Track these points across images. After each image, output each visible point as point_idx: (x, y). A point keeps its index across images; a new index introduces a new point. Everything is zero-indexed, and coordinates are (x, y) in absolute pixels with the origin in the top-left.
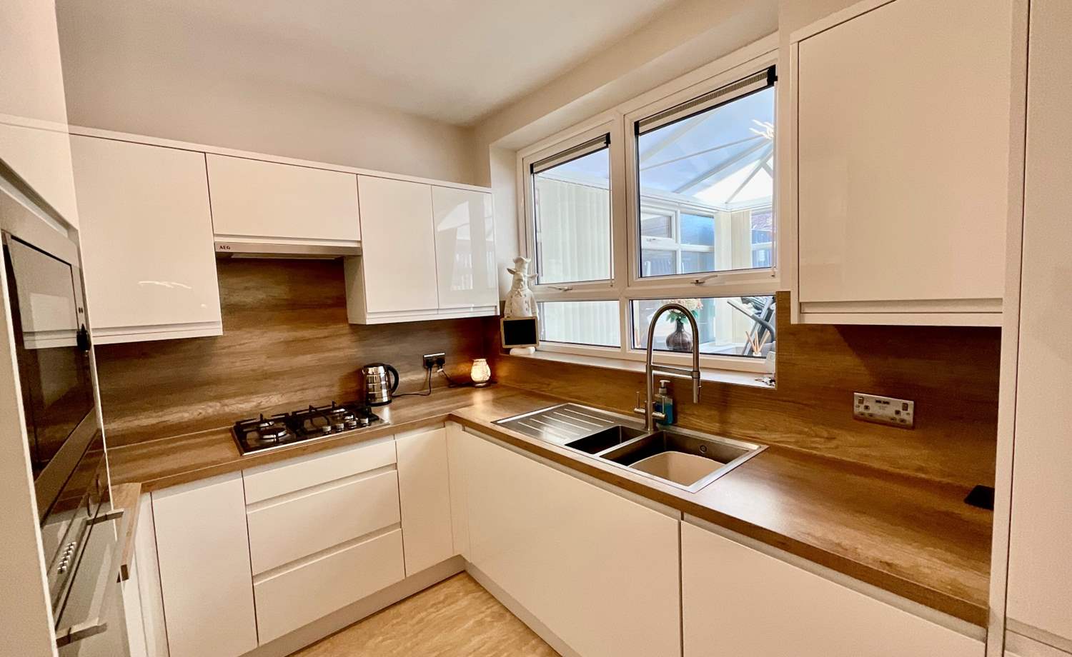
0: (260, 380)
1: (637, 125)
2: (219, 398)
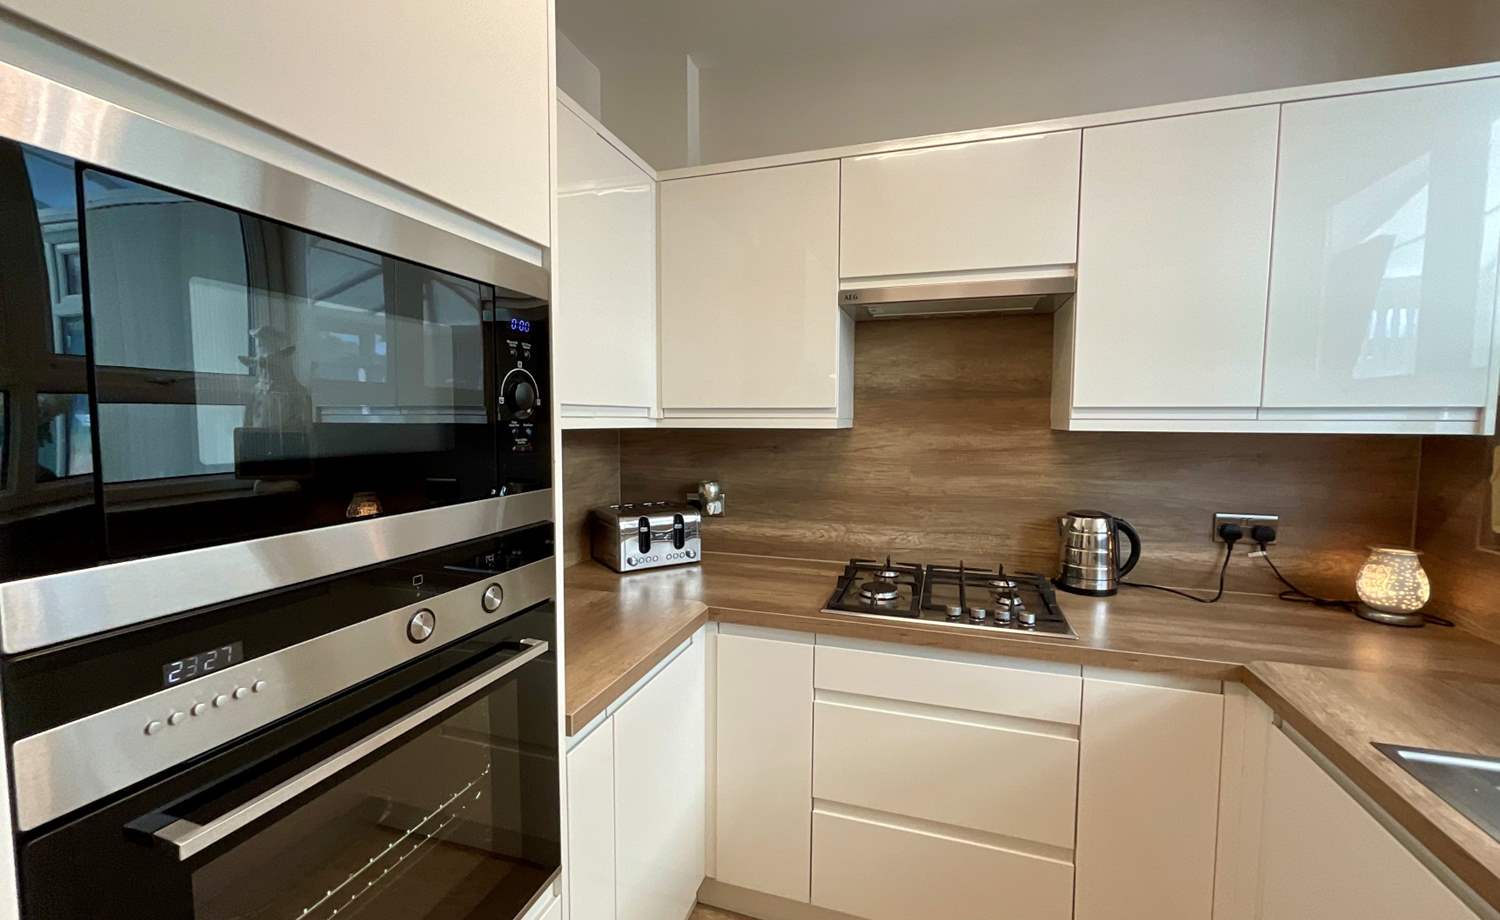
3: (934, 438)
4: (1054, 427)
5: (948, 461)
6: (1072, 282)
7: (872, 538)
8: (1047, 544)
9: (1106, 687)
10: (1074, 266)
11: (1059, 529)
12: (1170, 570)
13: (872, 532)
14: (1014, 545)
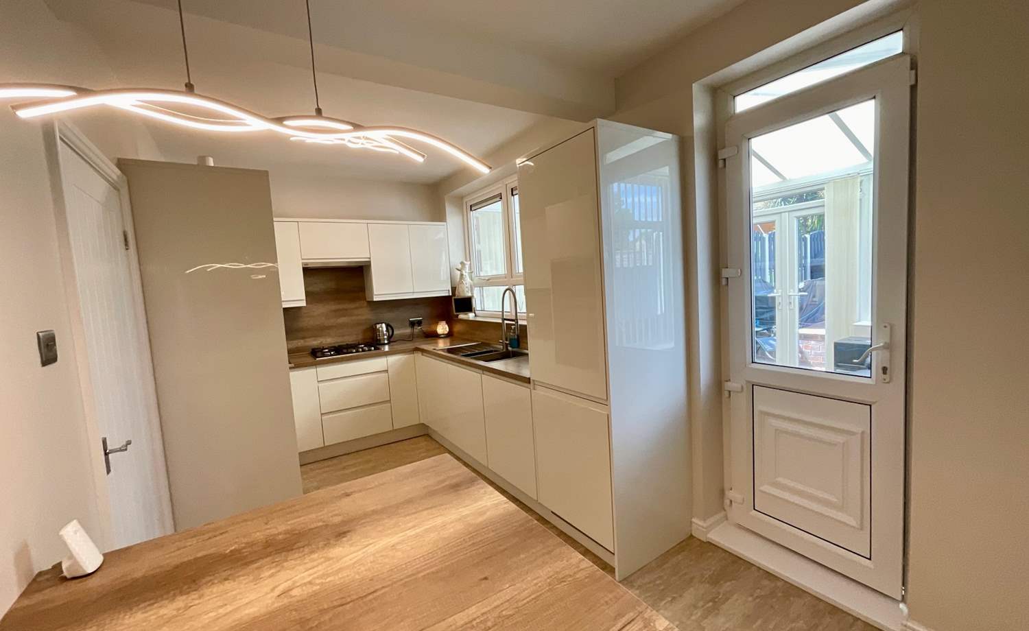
0: (322, 330)
1: (512, 190)
2: (303, 338)
3: (333, 306)
4: (367, 300)
5: (338, 313)
6: (370, 262)
7: (315, 343)
8: (369, 334)
9: (393, 359)
10: (369, 258)
11: (373, 330)
12: (401, 335)
13: (315, 340)
14: (360, 337)
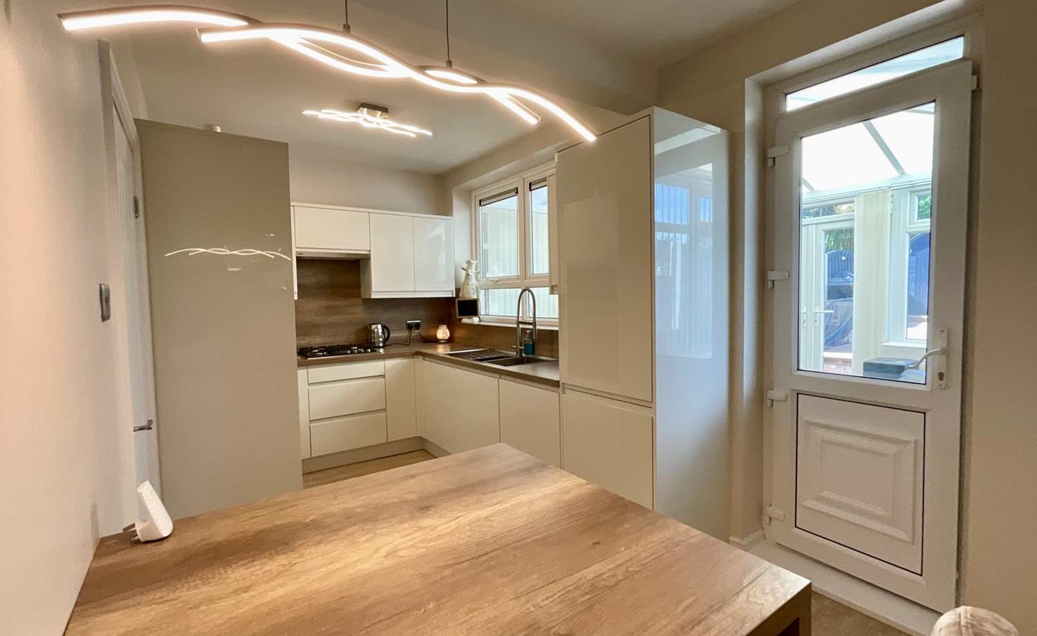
1: (530, 184)
3: (323, 303)
4: (363, 297)
5: (330, 310)
6: (370, 255)
8: (363, 335)
9: (391, 363)
10: (370, 251)
11: (368, 331)
12: (397, 338)
